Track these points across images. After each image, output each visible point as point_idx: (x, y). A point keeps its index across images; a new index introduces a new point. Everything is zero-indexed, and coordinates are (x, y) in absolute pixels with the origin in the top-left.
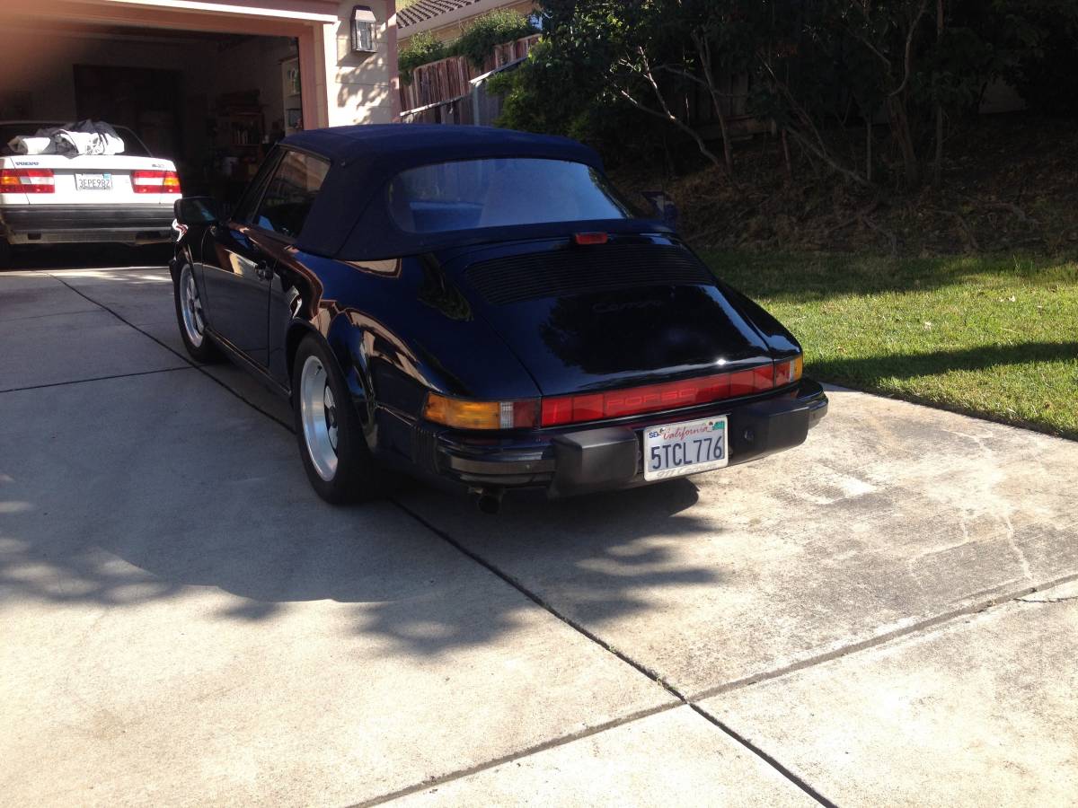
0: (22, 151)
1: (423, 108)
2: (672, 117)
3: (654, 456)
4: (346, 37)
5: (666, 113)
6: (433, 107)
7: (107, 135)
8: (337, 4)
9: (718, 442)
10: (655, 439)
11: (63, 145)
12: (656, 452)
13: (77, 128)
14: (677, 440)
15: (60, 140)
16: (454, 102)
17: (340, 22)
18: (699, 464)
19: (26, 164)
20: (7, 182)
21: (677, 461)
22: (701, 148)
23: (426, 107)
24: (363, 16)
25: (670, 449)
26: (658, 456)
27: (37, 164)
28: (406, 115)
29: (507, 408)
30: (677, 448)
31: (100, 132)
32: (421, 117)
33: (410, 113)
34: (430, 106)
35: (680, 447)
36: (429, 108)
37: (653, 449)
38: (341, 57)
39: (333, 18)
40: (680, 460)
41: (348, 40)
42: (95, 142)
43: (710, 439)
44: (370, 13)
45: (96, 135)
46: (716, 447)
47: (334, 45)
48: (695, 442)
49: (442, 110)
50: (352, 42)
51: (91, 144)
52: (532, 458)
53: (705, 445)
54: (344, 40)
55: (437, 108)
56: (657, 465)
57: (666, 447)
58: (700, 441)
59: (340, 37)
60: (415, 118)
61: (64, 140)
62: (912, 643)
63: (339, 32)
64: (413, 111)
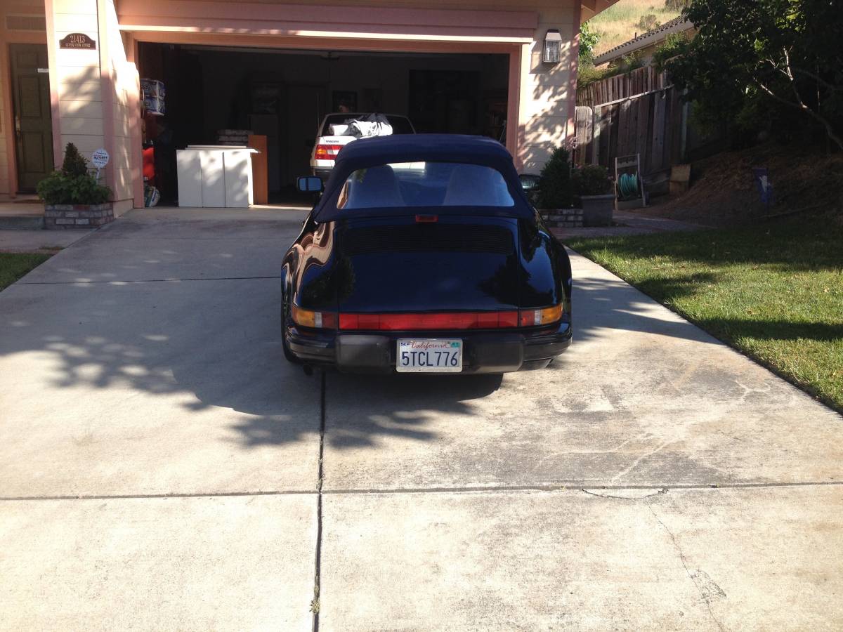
0: (331, 134)
1: (639, 95)
2: (804, 106)
3: (404, 357)
4: (539, 53)
5: (799, 103)
6: (648, 94)
7: (382, 123)
8: (534, 29)
9: (454, 355)
10: (405, 347)
11: (354, 130)
12: (405, 355)
13: (365, 120)
14: (423, 350)
15: (352, 127)
16: (667, 90)
17: (535, 42)
18: (438, 368)
19: (332, 142)
20: (320, 153)
21: (422, 363)
22: (829, 133)
23: (643, 94)
24: (552, 37)
25: (416, 355)
26: (406, 357)
27: (338, 142)
28: (625, 101)
29: (319, 315)
30: (422, 355)
31: (378, 121)
32: (638, 102)
33: (628, 99)
34: (646, 93)
35: (424, 354)
36: (645, 95)
37: (403, 353)
38: (534, 67)
39: (530, 40)
40: (424, 363)
41: (540, 55)
42: (374, 128)
43: (448, 353)
44: (558, 34)
45: (375, 123)
46: (453, 359)
47: (529, 58)
48: (436, 352)
49: (656, 96)
50: (543, 55)
51: (371, 130)
52: (321, 346)
53: (444, 356)
54: (537, 55)
55: (652, 95)
56: (406, 363)
57: (414, 353)
58: (440, 353)
59: (535, 53)
60: (632, 103)
61: (355, 127)
62: (478, 496)
63: (534, 50)
64: (631, 97)
